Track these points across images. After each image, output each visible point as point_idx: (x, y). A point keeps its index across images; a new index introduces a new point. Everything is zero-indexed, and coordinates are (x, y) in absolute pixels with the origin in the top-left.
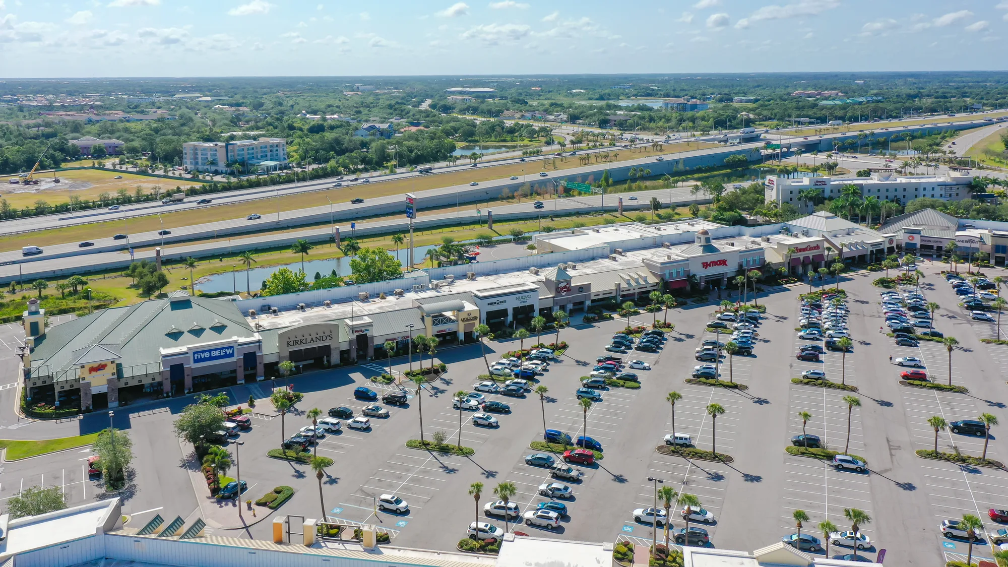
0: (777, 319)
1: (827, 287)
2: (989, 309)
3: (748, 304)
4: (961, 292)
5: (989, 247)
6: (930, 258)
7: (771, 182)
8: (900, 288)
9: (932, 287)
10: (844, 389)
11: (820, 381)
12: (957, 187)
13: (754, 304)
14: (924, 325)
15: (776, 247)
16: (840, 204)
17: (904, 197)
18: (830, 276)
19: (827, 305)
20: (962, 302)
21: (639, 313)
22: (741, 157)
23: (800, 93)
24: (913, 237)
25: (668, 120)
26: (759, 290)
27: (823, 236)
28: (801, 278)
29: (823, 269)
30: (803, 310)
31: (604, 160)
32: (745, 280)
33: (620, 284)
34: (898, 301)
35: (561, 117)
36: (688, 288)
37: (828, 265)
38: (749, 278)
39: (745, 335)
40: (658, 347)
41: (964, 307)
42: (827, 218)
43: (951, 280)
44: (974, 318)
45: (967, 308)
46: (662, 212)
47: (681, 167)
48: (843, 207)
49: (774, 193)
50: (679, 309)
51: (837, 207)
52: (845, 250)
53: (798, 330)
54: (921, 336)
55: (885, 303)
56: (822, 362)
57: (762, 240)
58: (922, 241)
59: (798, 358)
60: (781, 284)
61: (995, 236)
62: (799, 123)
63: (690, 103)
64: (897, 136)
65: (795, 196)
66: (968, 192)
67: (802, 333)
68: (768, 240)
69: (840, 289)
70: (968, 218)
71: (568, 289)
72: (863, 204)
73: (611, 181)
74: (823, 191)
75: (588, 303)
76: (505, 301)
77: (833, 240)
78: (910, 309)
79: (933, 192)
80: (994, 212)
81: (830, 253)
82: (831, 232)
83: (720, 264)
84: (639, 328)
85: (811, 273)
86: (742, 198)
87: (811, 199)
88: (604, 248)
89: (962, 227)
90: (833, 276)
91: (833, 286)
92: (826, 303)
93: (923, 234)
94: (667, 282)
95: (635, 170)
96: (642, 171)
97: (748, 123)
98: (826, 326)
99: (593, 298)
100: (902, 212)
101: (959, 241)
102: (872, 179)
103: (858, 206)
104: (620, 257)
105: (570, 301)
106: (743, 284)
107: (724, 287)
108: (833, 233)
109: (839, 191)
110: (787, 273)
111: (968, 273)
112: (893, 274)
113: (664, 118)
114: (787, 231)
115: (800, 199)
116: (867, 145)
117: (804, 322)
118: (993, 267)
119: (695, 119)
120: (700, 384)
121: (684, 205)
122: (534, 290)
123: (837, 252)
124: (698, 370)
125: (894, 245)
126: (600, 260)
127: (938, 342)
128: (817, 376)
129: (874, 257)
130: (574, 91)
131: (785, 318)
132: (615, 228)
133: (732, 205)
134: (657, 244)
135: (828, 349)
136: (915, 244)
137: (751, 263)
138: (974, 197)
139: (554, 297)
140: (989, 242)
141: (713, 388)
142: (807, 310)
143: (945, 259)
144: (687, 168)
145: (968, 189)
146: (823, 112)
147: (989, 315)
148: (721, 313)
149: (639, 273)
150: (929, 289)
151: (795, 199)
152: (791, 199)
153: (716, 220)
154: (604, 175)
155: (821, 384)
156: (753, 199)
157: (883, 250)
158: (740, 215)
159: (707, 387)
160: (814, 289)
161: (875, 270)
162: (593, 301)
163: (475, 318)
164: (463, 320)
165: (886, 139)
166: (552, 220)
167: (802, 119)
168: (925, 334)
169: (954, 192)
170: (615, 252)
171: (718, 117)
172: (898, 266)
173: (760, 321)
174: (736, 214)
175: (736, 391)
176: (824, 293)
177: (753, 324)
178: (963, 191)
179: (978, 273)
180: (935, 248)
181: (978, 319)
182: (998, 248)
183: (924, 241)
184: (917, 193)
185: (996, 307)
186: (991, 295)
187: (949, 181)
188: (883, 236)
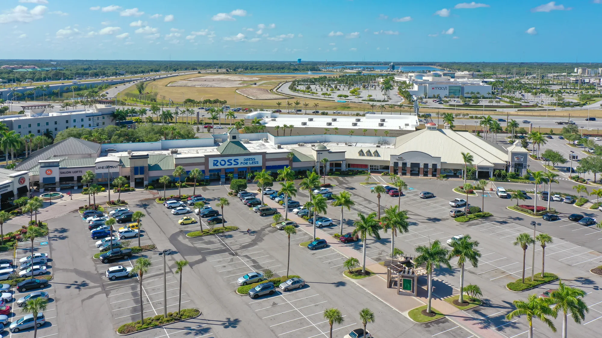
5: (129, 170)
9: (64, 235)
12: (103, 116)
17: (56, 129)
20: (98, 252)
23: (7, 67)
24: (51, 171)
41: (99, 259)
43: (89, 219)
45: (103, 261)
58: (61, 173)
61: (133, 158)
64: (68, 89)
66: (112, 121)
70: (110, 143)
79: (82, 123)
80: (132, 135)
89: (104, 153)
93: (61, 165)
101: (99, 168)
102: (26, 116)
111: (107, 204)
118: (133, 190)
125: (27, 184)
136: (54, 178)
138: (117, 124)
140: (128, 165)
143: (85, 190)
145: (112, 118)
150: (59, 237)
157: (11, 192)
169: (100, 121)
178: (107, 120)
179: (119, 201)
180: (76, 179)
181: (118, 278)
182: (136, 170)
183: (63, 173)
184: (67, 125)
185: (139, 248)
186: (131, 231)
187: (96, 112)
188: (11, 177)
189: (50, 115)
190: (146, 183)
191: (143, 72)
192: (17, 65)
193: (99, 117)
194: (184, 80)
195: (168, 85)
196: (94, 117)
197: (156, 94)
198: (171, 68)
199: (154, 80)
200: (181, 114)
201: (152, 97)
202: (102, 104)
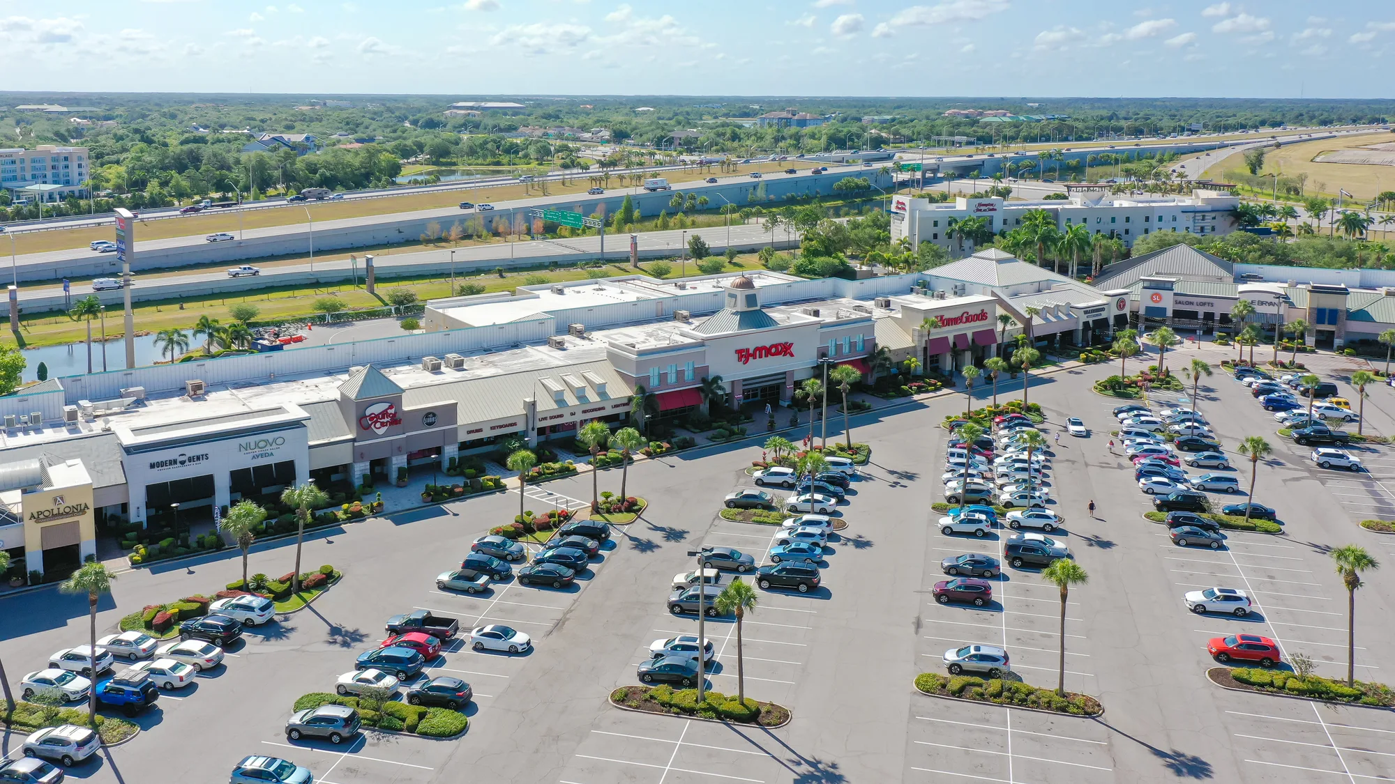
0: (893, 478)
1: (1004, 399)
2: (1344, 441)
3: (832, 443)
4: (1277, 405)
5: (1305, 313)
6: (1193, 336)
7: (901, 206)
8: (1149, 398)
9: (1212, 395)
10: (1063, 710)
11: (994, 685)
12: (1213, 215)
13: (844, 443)
14: (1224, 486)
15: (899, 316)
16: (1022, 238)
17: (1127, 232)
18: (1008, 375)
19: (1005, 440)
20: (1282, 427)
21: (574, 473)
22: (860, 181)
23: (955, 113)
24: (1160, 297)
25: (761, 138)
26: (856, 408)
27: (993, 294)
28: (949, 381)
29: (994, 361)
30: (952, 455)
31: (634, 182)
32: (824, 390)
33: (534, 404)
34: (1153, 427)
35: (601, 134)
36: (704, 407)
37: (1005, 351)
38: (832, 384)
39: (809, 530)
40: (582, 573)
41: (1291, 437)
42: (1000, 261)
43: (1247, 380)
44: (1321, 465)
45: (1298, 441)
46: (706, 261)
47: (761, 194)
48: (1028, 243)
49: (905, 227)
50: (674, 460)
51: (1016, 245)
52: (1037, 321)
53: (940, 510)
54: (1225, 518)
55: (1128, 433)
56: (997, 607)
57: (877, 305)
58: (1177, 302)
59: (938, 597)
60: (907, 394)
61: (1316, 290)
62: (953, 143)
63: (796, 117)
64: (1095, 159)
65: (943, 229)
66: (1232, 224)
67: (947, 520)
68: (887, 304)
69: (1030, 402)
70: (1247, 263)
71: (395, 419)
72: (1062, 238)
73: (636, 214)
74: (991, 222)
75: (451, 451)
76: (206, 456)
77: (1013, 303)
78: (1181, 446)
79: (1174, 224)
81: (1008, 327)
82: (1007, 287)
83: (777, 353)
84: (552, 516)
85: (968, 370)
86: (852, 236)
87: (969, 234)
88: (541, 322)
89: (1240, 279)
90: (1015, 375)
91: (1016, 396)
92: (1001, 436)
93: (1177, 289)
94: (652, 396)
95: (681, 197)
96: (693, 198)
97: (877, 143)
98: (1005, 497)
99: (463, 437)
100: (1127, 255)
102: (1071, 203)
103: (1054, 241)
104: (578, 341)
105: (399, 449)
106: (819, 398)
107: (786, 404)
108: (1011, 290)
109: (1018, 222)
110: (920, 370)
111: (1271, 363)
112: (1134, 368)
113: (755, 135)
114: (925, 287)
115: (950, 236)
116: (1053, 170)
117: (955, 487)
118: (1313, 352)
119: (800, 137)
120: (652, 710)
121: (752, 250)
122: (296, 424)
123: (1020, 325)
124: (658, 656)
125: (1127, 311)
126: (528, 349)
127: (1267, 532)
128: (987, 666)
129: (1090, 333)
130: (640, 109)
131: (910, 477)
132: (597, 286)
133: (829, 247)
134: (664, 314)
135: (1012, 565)
136: (1164, 310)
137: (846, 350)
139: (354, 440)
140: (1303, 302)
141: (687, 723)
142: (960, 456)
143: (1221, 338)
144: (772, 196)
145: (1232, 219)
146: (986, 130)
147: (1354, 458)
148: (766, 467)
149: (589, 375)
150: (1206, 397)
151: (942, 236)
152: (935, 236)
153: (800, 271)
154: (624, 204)
155: (998, 695)
156: (871, 237)
157: (1106, 320)
158: (843, 263)
159: (670, 721)
160: (978, 405)
161: (1095, 361)
162: (464, 446)
163: (81, 510)
164: (37, 517)
165: (1078, 162)
166: (502, 276)
167: (957, 138)
168: (1234, 511)
169: (1208, 223)
170: (569, 330)
171: (834, 134)
172: (1137, 353)
173: (853, 485)
174: (836, 262)
175: (752, 731)
176: (997, 412)
177: (835, 495)
178: (1222, 222)
179: (1292, 363)
180: (1201, 316)
181: (1332, 467)
182: (1321, 315)
183: (1180, 303)
184: (1147, 225)
185: (1358, 436)
186: (1337, 410)
187: (1200, 204)
188: (1106, 295)
189: (1117, 204)
190: (1338, 342)
191: (1243, 127)
192: (972, 108)
193: (1206, 214)
194: (1357, 147)
195: (1318, 159)
196: (1197, 214)
197: (1302, 178)
198: (1312, 118)
199: (1278, 145)
200: (1380, 222)
201: (1292, 185)
202: (1211, 189)
